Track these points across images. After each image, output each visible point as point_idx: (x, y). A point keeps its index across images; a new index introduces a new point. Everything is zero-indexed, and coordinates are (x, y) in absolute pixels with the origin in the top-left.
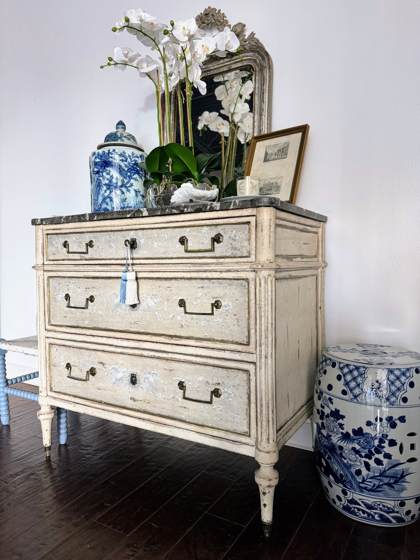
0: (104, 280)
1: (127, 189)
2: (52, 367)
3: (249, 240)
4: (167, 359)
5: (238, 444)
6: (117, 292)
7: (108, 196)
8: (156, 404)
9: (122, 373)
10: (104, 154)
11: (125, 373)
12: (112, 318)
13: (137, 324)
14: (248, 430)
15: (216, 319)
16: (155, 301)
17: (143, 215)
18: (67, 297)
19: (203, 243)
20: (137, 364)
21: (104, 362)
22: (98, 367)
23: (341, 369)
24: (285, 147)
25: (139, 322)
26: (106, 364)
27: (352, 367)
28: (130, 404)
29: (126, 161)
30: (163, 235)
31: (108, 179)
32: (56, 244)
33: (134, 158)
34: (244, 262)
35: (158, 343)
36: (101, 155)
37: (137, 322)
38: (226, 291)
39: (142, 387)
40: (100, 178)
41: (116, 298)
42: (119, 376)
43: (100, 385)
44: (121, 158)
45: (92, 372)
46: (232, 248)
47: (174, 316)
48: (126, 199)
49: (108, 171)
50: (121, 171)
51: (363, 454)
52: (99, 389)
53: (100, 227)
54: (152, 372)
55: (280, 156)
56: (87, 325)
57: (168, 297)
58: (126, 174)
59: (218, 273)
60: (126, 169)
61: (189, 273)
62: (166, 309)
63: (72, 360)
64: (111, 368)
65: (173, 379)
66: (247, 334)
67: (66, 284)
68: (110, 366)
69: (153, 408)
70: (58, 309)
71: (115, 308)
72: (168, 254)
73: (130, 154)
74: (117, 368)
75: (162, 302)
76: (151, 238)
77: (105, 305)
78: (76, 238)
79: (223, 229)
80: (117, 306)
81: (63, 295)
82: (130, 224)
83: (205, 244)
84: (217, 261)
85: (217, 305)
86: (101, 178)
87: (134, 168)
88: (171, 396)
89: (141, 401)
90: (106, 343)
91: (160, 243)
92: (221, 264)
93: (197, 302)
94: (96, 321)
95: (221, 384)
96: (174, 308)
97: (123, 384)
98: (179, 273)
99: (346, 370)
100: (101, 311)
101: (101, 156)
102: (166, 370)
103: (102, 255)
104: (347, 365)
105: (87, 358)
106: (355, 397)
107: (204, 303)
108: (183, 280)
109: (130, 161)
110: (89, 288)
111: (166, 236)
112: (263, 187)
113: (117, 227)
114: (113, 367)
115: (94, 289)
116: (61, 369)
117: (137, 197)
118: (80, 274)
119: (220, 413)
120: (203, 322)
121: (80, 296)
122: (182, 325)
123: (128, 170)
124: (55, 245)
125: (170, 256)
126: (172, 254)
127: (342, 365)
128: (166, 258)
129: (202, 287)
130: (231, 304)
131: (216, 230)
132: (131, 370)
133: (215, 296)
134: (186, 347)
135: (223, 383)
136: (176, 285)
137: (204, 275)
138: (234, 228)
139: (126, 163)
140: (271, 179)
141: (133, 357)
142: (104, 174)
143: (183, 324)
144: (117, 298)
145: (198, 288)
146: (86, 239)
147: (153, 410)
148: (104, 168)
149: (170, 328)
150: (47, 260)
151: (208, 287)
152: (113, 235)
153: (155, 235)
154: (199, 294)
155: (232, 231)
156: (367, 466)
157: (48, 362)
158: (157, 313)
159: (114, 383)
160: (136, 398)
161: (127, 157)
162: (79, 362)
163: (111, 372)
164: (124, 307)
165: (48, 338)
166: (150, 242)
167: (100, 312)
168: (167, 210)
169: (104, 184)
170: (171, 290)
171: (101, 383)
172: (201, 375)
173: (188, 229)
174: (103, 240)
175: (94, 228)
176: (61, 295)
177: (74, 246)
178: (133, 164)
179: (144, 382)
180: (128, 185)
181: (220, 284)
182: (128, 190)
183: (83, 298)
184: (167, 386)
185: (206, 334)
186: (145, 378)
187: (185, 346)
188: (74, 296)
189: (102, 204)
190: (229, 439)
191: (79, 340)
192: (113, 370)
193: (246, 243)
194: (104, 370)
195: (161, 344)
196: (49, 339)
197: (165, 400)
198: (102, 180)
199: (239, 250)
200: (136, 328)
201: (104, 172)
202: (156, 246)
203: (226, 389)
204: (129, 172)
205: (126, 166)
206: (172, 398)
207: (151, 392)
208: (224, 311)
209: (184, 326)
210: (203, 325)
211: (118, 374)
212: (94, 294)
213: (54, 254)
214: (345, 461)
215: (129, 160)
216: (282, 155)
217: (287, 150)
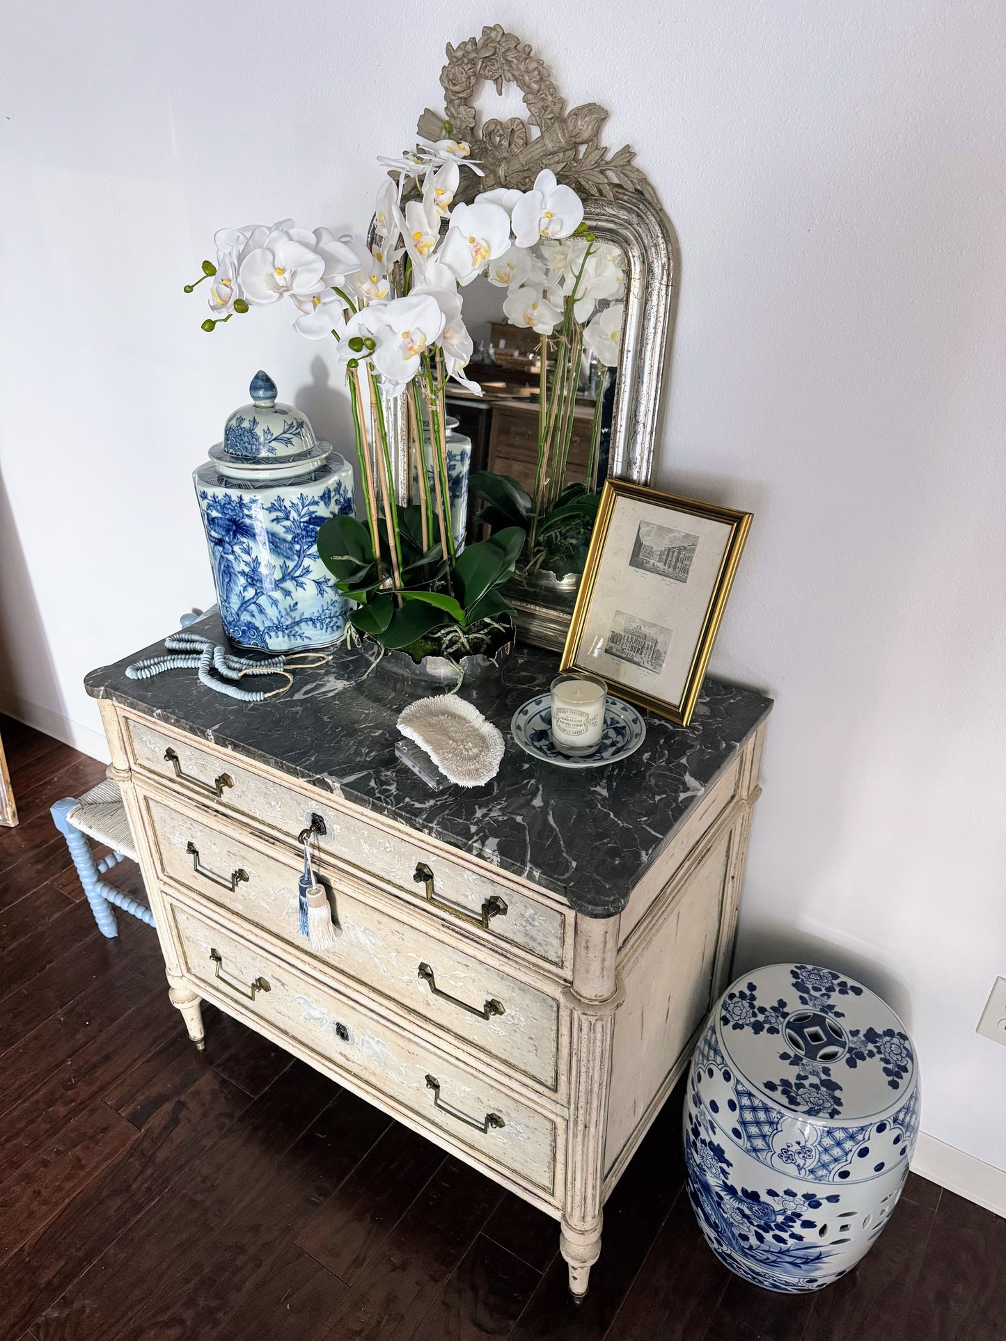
1: (297, 582)
2: (185, 940)
3: (561, 940)
4: (402, 1036)
7: (253, 601)
8: (387, 1083)
9: (319, 1012)
10: (230, 503)
11: (326, 1016)
14: (551, 1187)
15: (494, 1027)
16: (373, 940)
18: (192, 848)
19: (465, 895)
20: (346, 1015)
21: (282, 980)
22: (272, 982)
23: (738, 1093)
24: (685, 548)
26: (286, 985)
27: (756, 1103)
28: (338, 1058)
29: (287, 518)
30: (381, 841)
31: (247, 564)
32: (151, 745)
33: (306, 509)
35: (384, 1007)
36: (223, 502)
37: (340, 954)
38: (514, 994)
39: (359, 1049)
40: (226, 556)
42: (315, 1014)
43: (282, 1010)
44: (274, 515)
45: (262, 984)
46: (526, 934)
48: (297, 603)
49: (244, 545)
50: (276, 547)
51: (755, 1223)
52: (279, 1013)
53: (241, 761)
54: (377, 1039)
55: (671, 569)
57: (398, 947)
58: (291, 549)
59: (498, 963)
60: (289, 537)
61: (437, 933)
62: (394, 964)
63: (221, 949)
64: (298, 996)
66: (552, 1075)
67: (185, 826)
68: (295, 992)
69: (381, 1084)
70: (177, 858)
72: (393, 877)
73: (296, 501)
74: (309, 1001)
75: (386, 949)
76: (355, 831)
77: (272, 898)
78: (193, 754)
79: (506, 895)
81: (183, 842)
83: (469, 899)
84: (496, 940)
85: (495, 1007)
86: (231, 557)
87: (307, 532)
88: (414, 1086)
89: (359, 1065)
91: (375, 850)
93: (455, 982)
94: (256, 913)
95: (505, 1113)
96: (411, 969)
97: (324, 1028)
98: (418, 923)
99: (745, 1101)
100: (265, 902)
101: (223, 507)
102: (402, 1048)
103: (254, 811)
104: (750, 1095)
105: (248, 959)
106: (755, 1150)
107: (469, 991)
108: (426, 937)
109: (297, 518)
110: (235, 854)
111: (387, 845)
112: (622, 633)
113: (280, 779)
114: (301, 995)
115: (245, 862)
117: (322, 594)
119: (503, 1147)
120: (469, 1017)
121: (219, 860)
122: (428, 1000)
123: (294, 538)
124: (148, 744)
125: (398, 882)
126: (402, 881)
127: (740, 1088)
128: (389, 882)
129: (467, 965)
130: (522, 1018)
131: (493, 889)
132: (335, 1016)
133: (492, 991)
135: (508, 1114)
136: (413, 937)
137: (469, 950)
138: (530, 905)
139: (287, 523)
140: (646, 623)
141: (337, 1000)
142: (236, 548)
143: (431, 1001)
145: (458, 963)
146: (215, 767)
147: (382, 1087)
148: (235, 536)
149: (406, 996)
150: (135, 764)
151: (476, 971)
152: (272, 787)
153: (363, 832)
154: (459, 973)
155: (526, 908)
156: (760, 1238)
157: (173, 929)
158: (377, 960)
159: (306, 1019)
160: (352, 1058)
161: (289, 509)
162: (235, 958)
163: (298, 1001)
165: (166, 894)
166: (353, 838)
167: (263, 905)
169: (239, 572)
170: (403, 938)
172: (468, 1085)
173: (435, 858)
174: (253, 785)
175: (229, 758)
176: (179, 839)
177: (190, 767)
178: (304, 522)
179: (363, 1044)
180: (297, 574)
181: (502, 978)
182: (300, 585)
183: (226, 865)
184: (406, 1069)
185: (475, 1038)
186: (363, 1040)
188: (206, 853)
189: (240, 613)
192: (303, 1001)
193: (556, 942)
194: (285, 992)
196: (169, 897)
197: (403, 1085)
198: (233, 561)
199: (540, 944)
201: (236, 544)
202: (367, 851)
203: (512, 1123)
204: (298, 543)
205: (288, 530)
206: (414, 1089)
207: (376, 1063)
208: (510, 1023)
209: (432, 1006)
211: (312, 1010)
212: (246, 869)
213: (148, 759)
214: (725, 1216)
215: (293, 515)
216: (675, 568)
217: (690, 559)
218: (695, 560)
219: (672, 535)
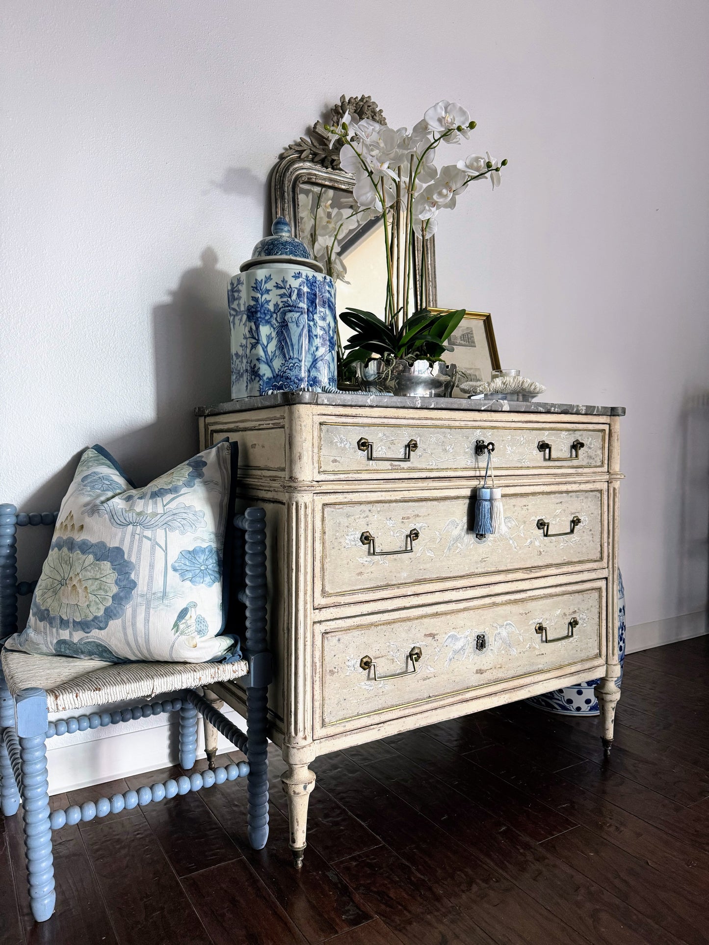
0: (435, 503)
2: (328, 677)
3: (603, 448)
4: (522, 601)
5: (593, 670)
6: (457, 520)
7: (321, 358)
8: (510, 665)
9: (463, 639)
11: (469, 638)
12: (448, 560)
13: (485, 561)
14: (598, 651)
15: (574, 538)
16: (509, 525)
17: (503, 410)
18: (366, 539)
19: (562, 450)
20: (485, 619)
21: (434, 632)
22: (424, 643)
24: (469, 333)
25: (487, 558)
26: (437, 634)
28: (475, 679)
30: (519, 438)
32: (341, 443)
34: (599, 472)
35: (514, 582)
37: (485, 559)
38: (583, 504)
39: (492, 650)
40: (309, 322)
41: (454, 528)
42: (459, 645)
43: (428, 671)
45: (414, 655)
46: (588, 456)
47: (531, 542)
52: (424, 680)
53: (432, 419)
54: (505, 623)
56: (404, 579)
57: (525, 519)
59: (577, 485)
61: (549, 487)
62: (522, 535)
63: (374, 649)
64: (447, 637)
65: (530, 623)
66: (599, 549)
67: (363, 515)
68: (444, 636)
69: (506, 672)
70: (345, 562)
71: (453, 544)
72: (524, 462)
74: (456, 634)
75: (517, 526)
76: (503, 441)
77: (438, 541)
78: (384, 435)
79: (580, 436)
80: (458, 539)
81: (356, 536)
82: (478, 419)
83: (563, 451)
84: (576, 471)
85: (575, 522)
86: (311, 323)
88: (528, 646)
89: (490, 669)
90: (441, 600)
91: (514, 448)
92: (581, 474)
93: (556, 520)
94: (421, 569)
95: (577, 611)
96: (532, 531)
97: (466, 653)
98: (539, 487)
100: (430, 551)
101: (311, 285)
102: (521, 614)
103: (431, 463)
105: (404, 635)
107: (562, 521)
108: (541, 496)
110: (408, 518)
111: (522, 439)
113: (460, 422)
114: (449, 634)
115: (418, 519)
116: (348, 674)
118: (395, 496)
119: (576, 644)
120: (562, 544)
121: (392, 533)
122: (540, 551)
124: (338, 444)
125: (526, 465)
126: (529, 463)
128: (521, 468)
129: (561, 502)
130: (587, 519)
131: (575, 435)
132: (476, 630)
133: (573, 511)
134: (546, 578)
135: (579, 610)
136: (533, 502)
137: (564, 488)
138: (590, 435)
141: (480, 611)
143: (542, 550)
144: (456, 527)
145: (557, 504)
146: (403, 438)
147: (506, 675)
149: (527, 559)
150: (319, 472)
151: (567, 502)
152: (450, 433)
153: (509, 437)
154: (557, 511)
155: (588, 438)
157: (318, 671)
158: (511, 542)
159: (451, 660)
160: (484, 668)
162: (389, 646)
163: (445, 644)
164: (466, 540)
165: (320, 622)
166: (501, 446)
167: (428, 554)
168: (533, 407)
169: (315, 336)
170: (528, 509)
171: (429, 668)
172: (559, 607)
173: (547, 433)
174: (434, 440)
175: (421, 421)
176: (352, 537)
177: (380, 449)
179: (495, 640)
181: (578, 497)
183: (398, 534)
184: (523, 635)
185: (565, 558)
186: (496, 635)
187: (544, 577)
188: (380, 534)
189: (310, 370)
190: (585, 669)
191: (390, 608)
192: (450, 639)
193: (599, 452)
194: (435, 644)
195: (517, 583)
196: (324, 623)
197: (520, 655)
198: (312, 326)
199: (594, 458)
200: (484, 568)
202: (509, 452)
203: (581, 616)
206: (528, 649)
207: (503, 652)
208: (582, 528)
209: (543, 553)
210: (561, 547)
211: (457, 643)
212: (417, 526)
213: (335, 461)
216: (469, 342)
217: (473, 337)
218: (475, 337)
219: (461, 329)
